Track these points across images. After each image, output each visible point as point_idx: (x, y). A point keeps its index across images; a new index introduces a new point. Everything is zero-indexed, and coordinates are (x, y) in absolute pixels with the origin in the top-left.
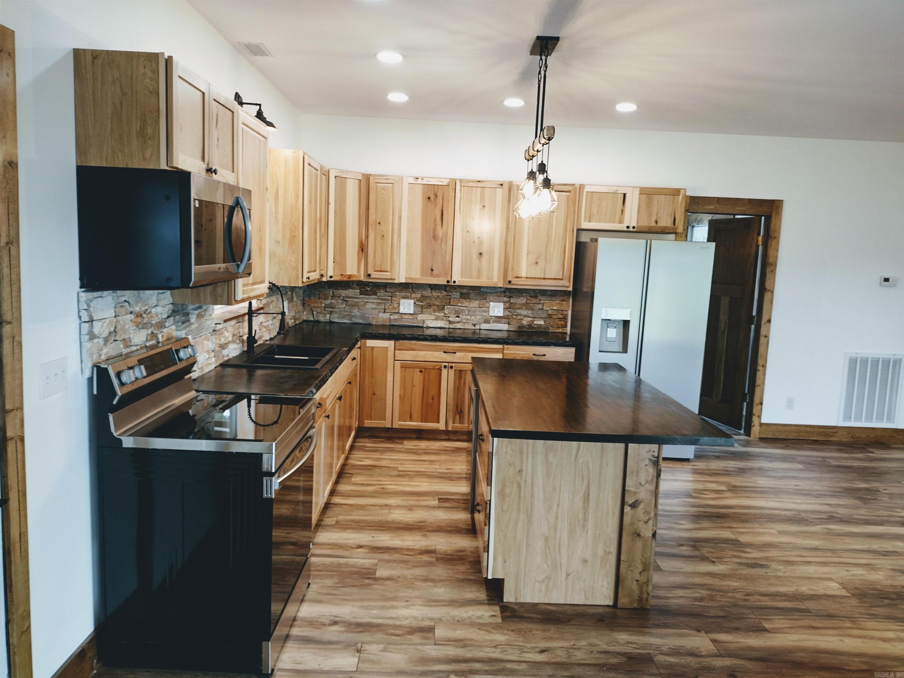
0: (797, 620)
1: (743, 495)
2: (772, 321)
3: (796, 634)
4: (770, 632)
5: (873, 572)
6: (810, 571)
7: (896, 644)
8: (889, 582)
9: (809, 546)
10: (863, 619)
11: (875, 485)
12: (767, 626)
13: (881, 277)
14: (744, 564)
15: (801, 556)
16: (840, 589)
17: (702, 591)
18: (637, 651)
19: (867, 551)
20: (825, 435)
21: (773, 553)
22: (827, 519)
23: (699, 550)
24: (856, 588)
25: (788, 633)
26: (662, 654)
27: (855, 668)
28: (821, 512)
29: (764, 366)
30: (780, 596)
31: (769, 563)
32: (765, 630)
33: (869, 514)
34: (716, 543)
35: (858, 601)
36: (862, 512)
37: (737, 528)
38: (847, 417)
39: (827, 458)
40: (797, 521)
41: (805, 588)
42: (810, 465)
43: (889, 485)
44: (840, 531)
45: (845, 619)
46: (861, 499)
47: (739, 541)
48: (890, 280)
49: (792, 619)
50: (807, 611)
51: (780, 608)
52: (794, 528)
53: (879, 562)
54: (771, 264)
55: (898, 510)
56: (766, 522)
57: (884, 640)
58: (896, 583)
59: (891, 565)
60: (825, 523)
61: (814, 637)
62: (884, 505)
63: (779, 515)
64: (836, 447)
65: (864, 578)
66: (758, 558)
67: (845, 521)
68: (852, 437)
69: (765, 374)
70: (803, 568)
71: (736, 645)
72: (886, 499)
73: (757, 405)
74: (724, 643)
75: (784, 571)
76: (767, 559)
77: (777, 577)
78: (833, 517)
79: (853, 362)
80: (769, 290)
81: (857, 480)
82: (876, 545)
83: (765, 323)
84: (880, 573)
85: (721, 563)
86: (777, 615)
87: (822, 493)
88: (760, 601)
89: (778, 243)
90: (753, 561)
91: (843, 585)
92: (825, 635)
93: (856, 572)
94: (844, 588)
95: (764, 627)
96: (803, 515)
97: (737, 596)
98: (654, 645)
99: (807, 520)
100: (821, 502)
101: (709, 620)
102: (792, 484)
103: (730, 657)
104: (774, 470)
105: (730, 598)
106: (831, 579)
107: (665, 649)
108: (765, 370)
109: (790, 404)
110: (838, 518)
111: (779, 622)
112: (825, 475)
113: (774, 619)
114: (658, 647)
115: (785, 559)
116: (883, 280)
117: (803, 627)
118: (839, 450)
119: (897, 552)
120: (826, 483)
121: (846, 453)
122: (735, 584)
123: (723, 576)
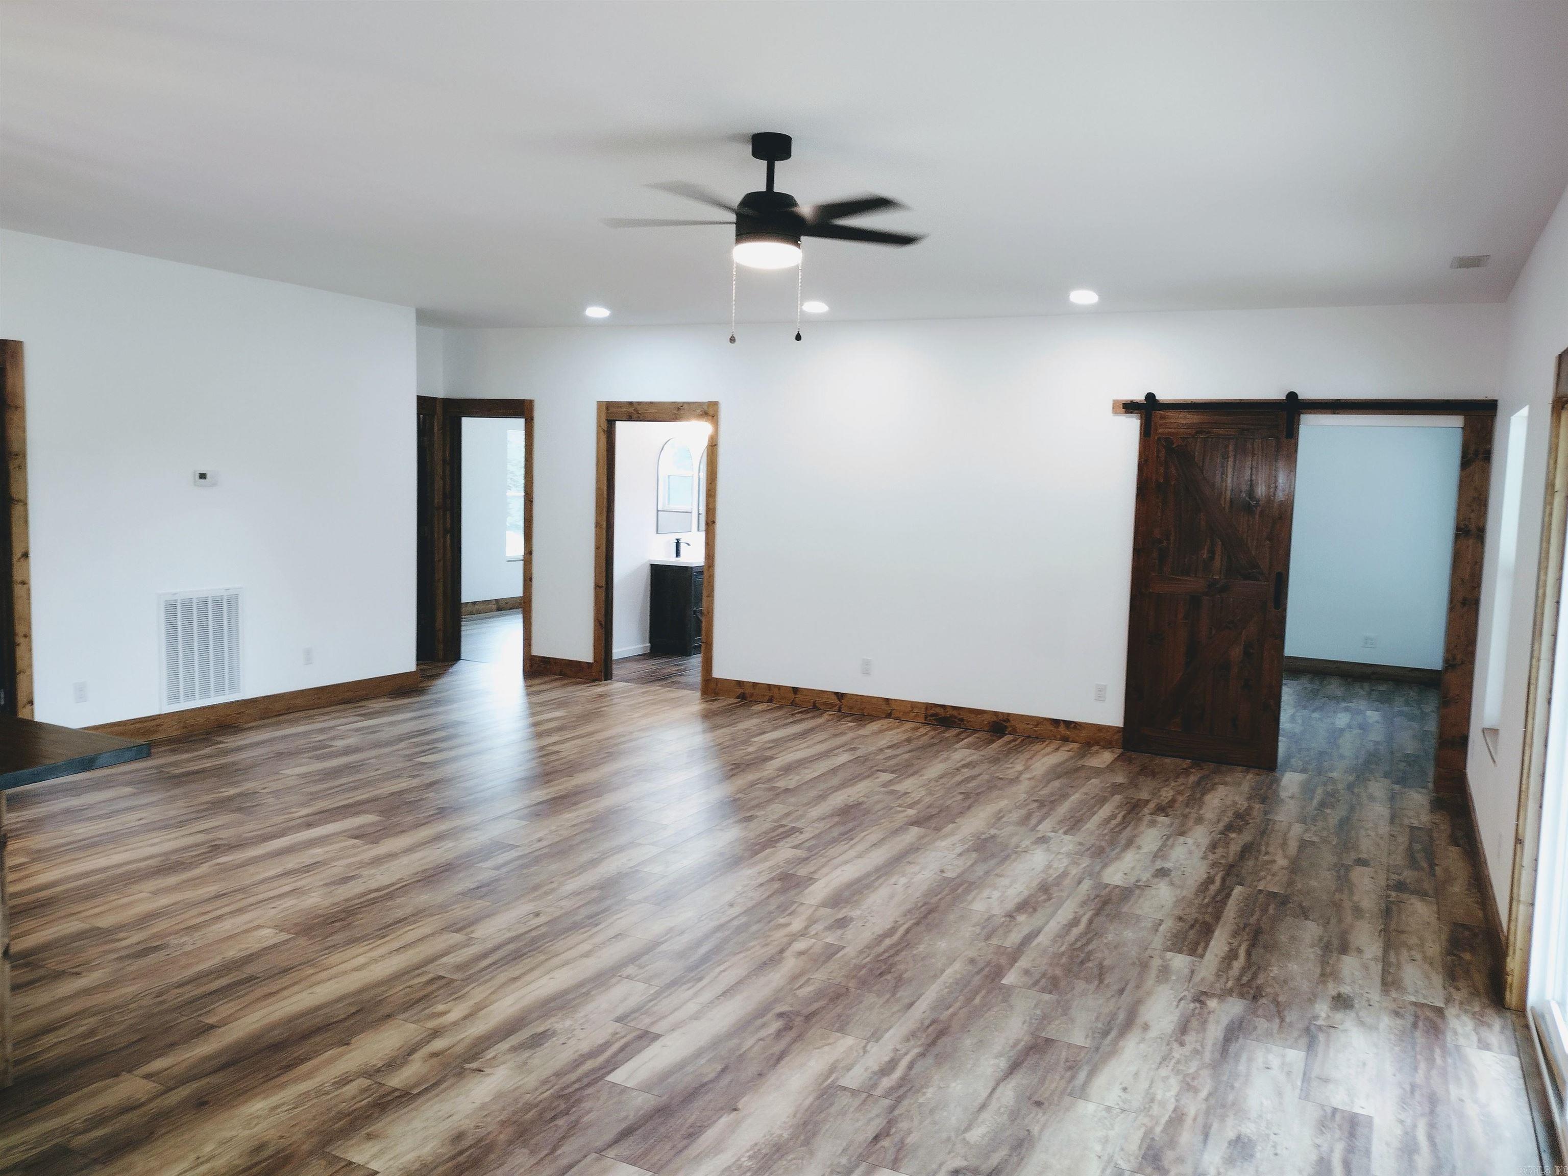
0: (246, 994)
1: (59, 861)
2: (31, 555)
3: (254, 1012)
4: (219, 1027)
5: (304, 897)
6: (226, 928)
7: (372, 967)
8: (329, 901)
9: (207, 896)
10: (323, 957)
11: (248, 786)
12: (211, 1020)
13: (195, 471)
14: (128, 957)
15: (203, 914)
16: (277, 933)
17: (87, 1021)
18: (34, 1152)
19: (285, 874)
20: (144, 734)
21: (161, 925)
22: (211, 852)
23: (41, 967)
24: (296, 925)
25: (245, 1016)
26: (80, 1134)
27: (343, 1016)
28: (198, 845)
29: (27, 636)
30: (205, 976)
31: (165, 941)
32: (212, 1027)
33: (260, 826)
34: (65, 945)
35: (306, 938)
36: (251, 826)
37: (84, 911)
38: (174, 697)
39: (162, 766)
40: (170, 868)
41: (232, 952)
42: (145, 784)
43: (265, 781)
44: (237, 862)
45: (302, 967)
46: (239, 810)
47: (99, 928)
48: (208, 476)
49: (239, 997)
50: (251, 979)
51: (215, 992)
52: (172, 880)
53: (303, 881)
54: (16, 455)
55: (294, 810)
56: (125, 885)
57: (358, 969)
58: (336, 900)
59: (321, 880)
60: (211, 858)
61: (277, 1006)
62: (271, 809)
63: (139, 870)
64: (167, 748)
65: (297, 909)
66: (145, 940)
67: (235, 846)
68: (184, 727)
69: (30, 650)
70: (216, 927)
71: (184, 1065)
72: (271, 800)
73: (24, 707)
74: (166, 1070)
75: (191, 942)
76: (156, 936)
77: (185, 954)
78: (216, 847)
79: (171, 609)
80: (17, 501)
81: (222, 786)
82: (291, 862)
83: (19, 560)
84: (312, 894)
85: (91, 969)
86: (217, 1002)
87: (185, 818)
88: (182, 995)
89: (23, 419)
90: (140, 947)
91: (280, 928)
92: (290, 996)
93: (285, 905)
94: (281, 931)
95: (207, 1024)
96: (174, 857)
97: (144, 1002)
98: (57, 1129)
99: (183, 863)
100: (187, 832)
101: (124, 1053)
102: (131, 819)
103: (184, 1084)
104: (90, 807)
105: (135, 1010)
106: (259, 927)
107: (78, 1125)
108: (30, 642)
109: (81, 694)
110: (224, 845)
111: (224, 1009)
112: (173, 792)
113: (214, 1008)
114: (65, 1129)
115: (182, 926)
116: (198, 476)
117: (258, 1000)
118: (173, 751)
119: (318, 862)
120: (180, 803)
121: (187, 752)
122: (129, 990)
123: (106, 986)
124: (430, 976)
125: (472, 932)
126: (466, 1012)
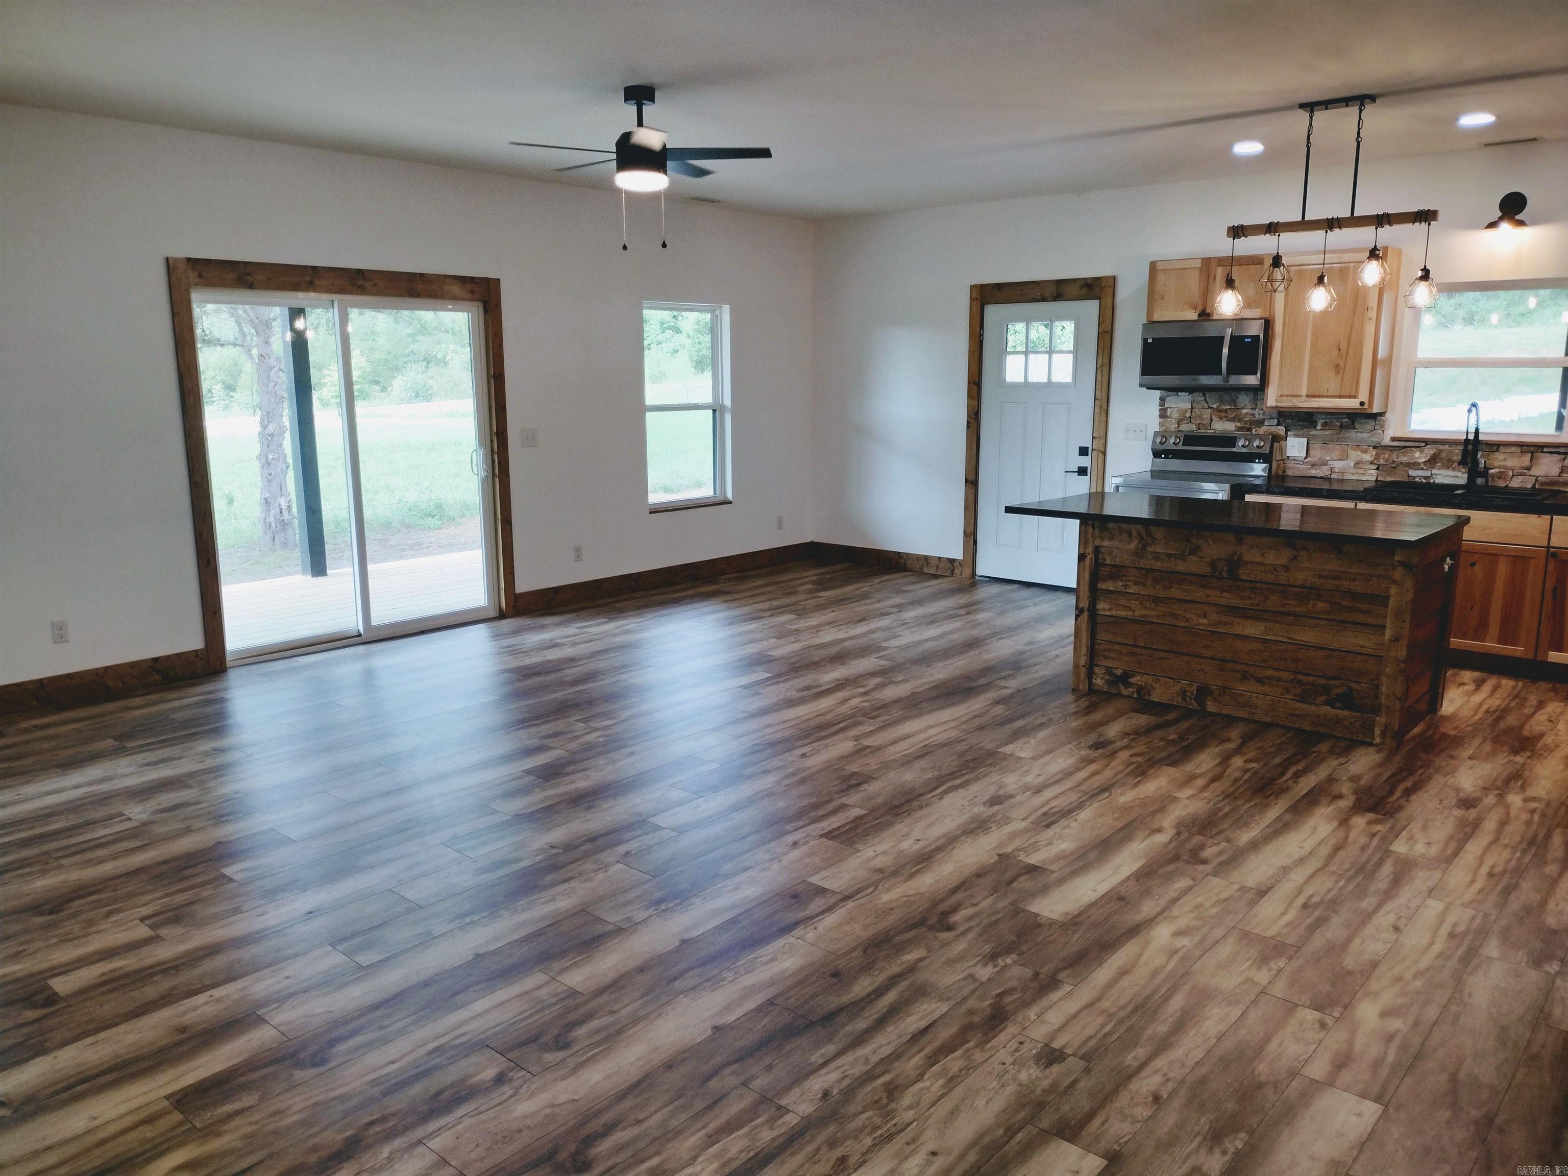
124: (879, 719)
125: (856, 745)
126: (849, 702)
